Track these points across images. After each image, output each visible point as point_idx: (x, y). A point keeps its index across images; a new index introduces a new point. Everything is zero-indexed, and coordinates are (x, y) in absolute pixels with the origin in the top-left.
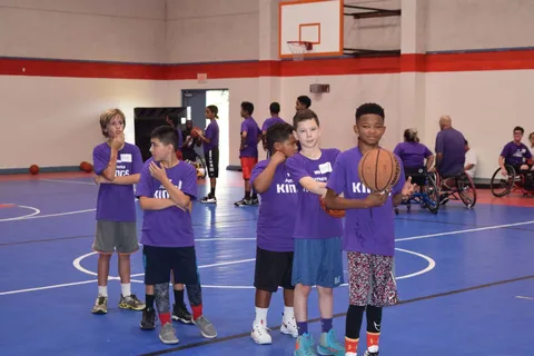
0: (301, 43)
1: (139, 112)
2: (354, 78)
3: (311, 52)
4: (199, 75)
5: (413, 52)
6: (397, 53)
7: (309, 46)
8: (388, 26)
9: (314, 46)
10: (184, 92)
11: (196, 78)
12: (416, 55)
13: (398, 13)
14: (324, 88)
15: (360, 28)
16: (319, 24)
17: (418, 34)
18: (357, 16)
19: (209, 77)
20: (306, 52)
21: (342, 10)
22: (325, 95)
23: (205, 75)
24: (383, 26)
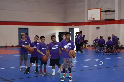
0: (92, 18)
1: (60, 33)
2: (105, 25)
3: (94, 20)
4: (73, 25)
5: (117, 19)
6: (114, 20)
7: (94, 19)
8: (112, 14)
9: (95, 19)
10: (70, 29)
11: (72, 25)
12: (118, 20)
13: (114, 11)
14: (99, 28)
15: (106, 14)
16: (96, 14)
17: (118, 16)
18: (106, 12)
19: (75, 25)
20: (93, 20)
21: (100, 11)
22: (99, 29)
23: (74, 25)
24: (111, 14)
